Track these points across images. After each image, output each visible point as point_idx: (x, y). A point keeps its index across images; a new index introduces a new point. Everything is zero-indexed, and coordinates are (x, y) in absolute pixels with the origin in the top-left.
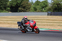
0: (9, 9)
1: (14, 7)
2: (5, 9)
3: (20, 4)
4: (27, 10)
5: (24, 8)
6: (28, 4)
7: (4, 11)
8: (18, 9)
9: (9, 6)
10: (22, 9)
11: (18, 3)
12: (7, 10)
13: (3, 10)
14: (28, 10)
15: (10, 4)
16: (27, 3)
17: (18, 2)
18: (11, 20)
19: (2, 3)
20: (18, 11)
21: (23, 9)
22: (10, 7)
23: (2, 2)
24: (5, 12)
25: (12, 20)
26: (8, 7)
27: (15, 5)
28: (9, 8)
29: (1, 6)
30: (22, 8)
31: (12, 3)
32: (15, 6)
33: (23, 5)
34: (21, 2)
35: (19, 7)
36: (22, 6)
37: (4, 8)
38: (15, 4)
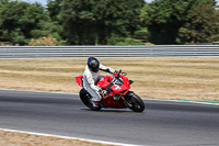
0: (145, 34)
1: (162, 24)
2: (132, 34)
3: (185, 14)
4: (209, 35)
5: (199, 27)
6: (214, 16)
7: (129, 39)
8: (177, 31)
9: (144, 22)
10: (190, 34)
11: (178, 12)
12: (140, 37)
13: (124, 35)
14: (213, 37)
15: (149, 15)
16: (210, 12)
17: (179, 8)
18: (152, 73)
19: (120, 10)
20: (178, 40)
21: (194, 33)
22: (148, 26)
23: (121, 6)
24: (130, 43)
25: (156, 70)
26: (143, 24)
27: (165, 18)
28: (145, 30)
29: (119, 23)
30: (190, 28)
31: (157, 11)
32: (168, 23)
33: (194, 17)
34: (189, 8)
35: (182, 24)
36: (190, 21)
37: (128, 29)
38: (168, 15)
